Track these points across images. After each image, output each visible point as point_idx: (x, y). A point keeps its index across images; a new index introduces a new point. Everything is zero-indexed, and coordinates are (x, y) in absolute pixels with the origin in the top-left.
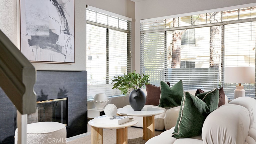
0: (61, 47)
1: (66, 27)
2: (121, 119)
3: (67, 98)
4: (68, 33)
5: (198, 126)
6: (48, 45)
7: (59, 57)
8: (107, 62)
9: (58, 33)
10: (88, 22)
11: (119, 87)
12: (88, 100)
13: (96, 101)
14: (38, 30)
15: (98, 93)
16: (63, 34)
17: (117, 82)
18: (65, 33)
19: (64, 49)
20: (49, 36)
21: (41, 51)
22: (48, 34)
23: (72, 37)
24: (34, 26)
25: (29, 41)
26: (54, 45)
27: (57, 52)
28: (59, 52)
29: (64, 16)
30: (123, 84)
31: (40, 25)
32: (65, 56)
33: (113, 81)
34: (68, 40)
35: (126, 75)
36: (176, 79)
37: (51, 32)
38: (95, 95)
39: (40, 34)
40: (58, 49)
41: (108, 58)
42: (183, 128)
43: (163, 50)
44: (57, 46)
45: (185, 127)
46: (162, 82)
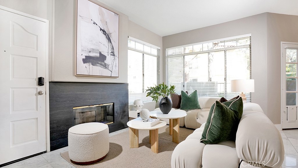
0: (108, 65)
1: (112, 50)
2: (153, 122)
3: (114, 103)
4: (114, 55)
5: (226, 133)
6: (98, 64)
7: (106, 73)
8: (143, 78)
9: (106, 54)
10: (129, 48)
11: (151, 95)
12: (129, 104)
13: (135, 105)
14: (90, 51)
15: (137, 99)
16: (110, 55)
17: (149, 92)
18: (111, 55)
19: (110, 66)
20: (99, 57)
21: (92, 67)
22: (98, 55)
23: (117, 58)
24: (88, 49)
25: (83, 60)
26: (103, 63)
27: (105, 68)
28: (106, 69)
29: (111, 42)
30: (154, 93)
31: (92, 48)
32: (111, 71)
33: (147, 91)
34: (113, 60)
35: (157, 86)
36: (191, 90)
37: (100, 53)
38: (134, 101)
39: (92, 54)
40: (105, 66)
41: (143, 74)
42: (212, 135)
43: (182, 69)
44: (105, 64)
45: (214, 134)
46: (182, 91)
